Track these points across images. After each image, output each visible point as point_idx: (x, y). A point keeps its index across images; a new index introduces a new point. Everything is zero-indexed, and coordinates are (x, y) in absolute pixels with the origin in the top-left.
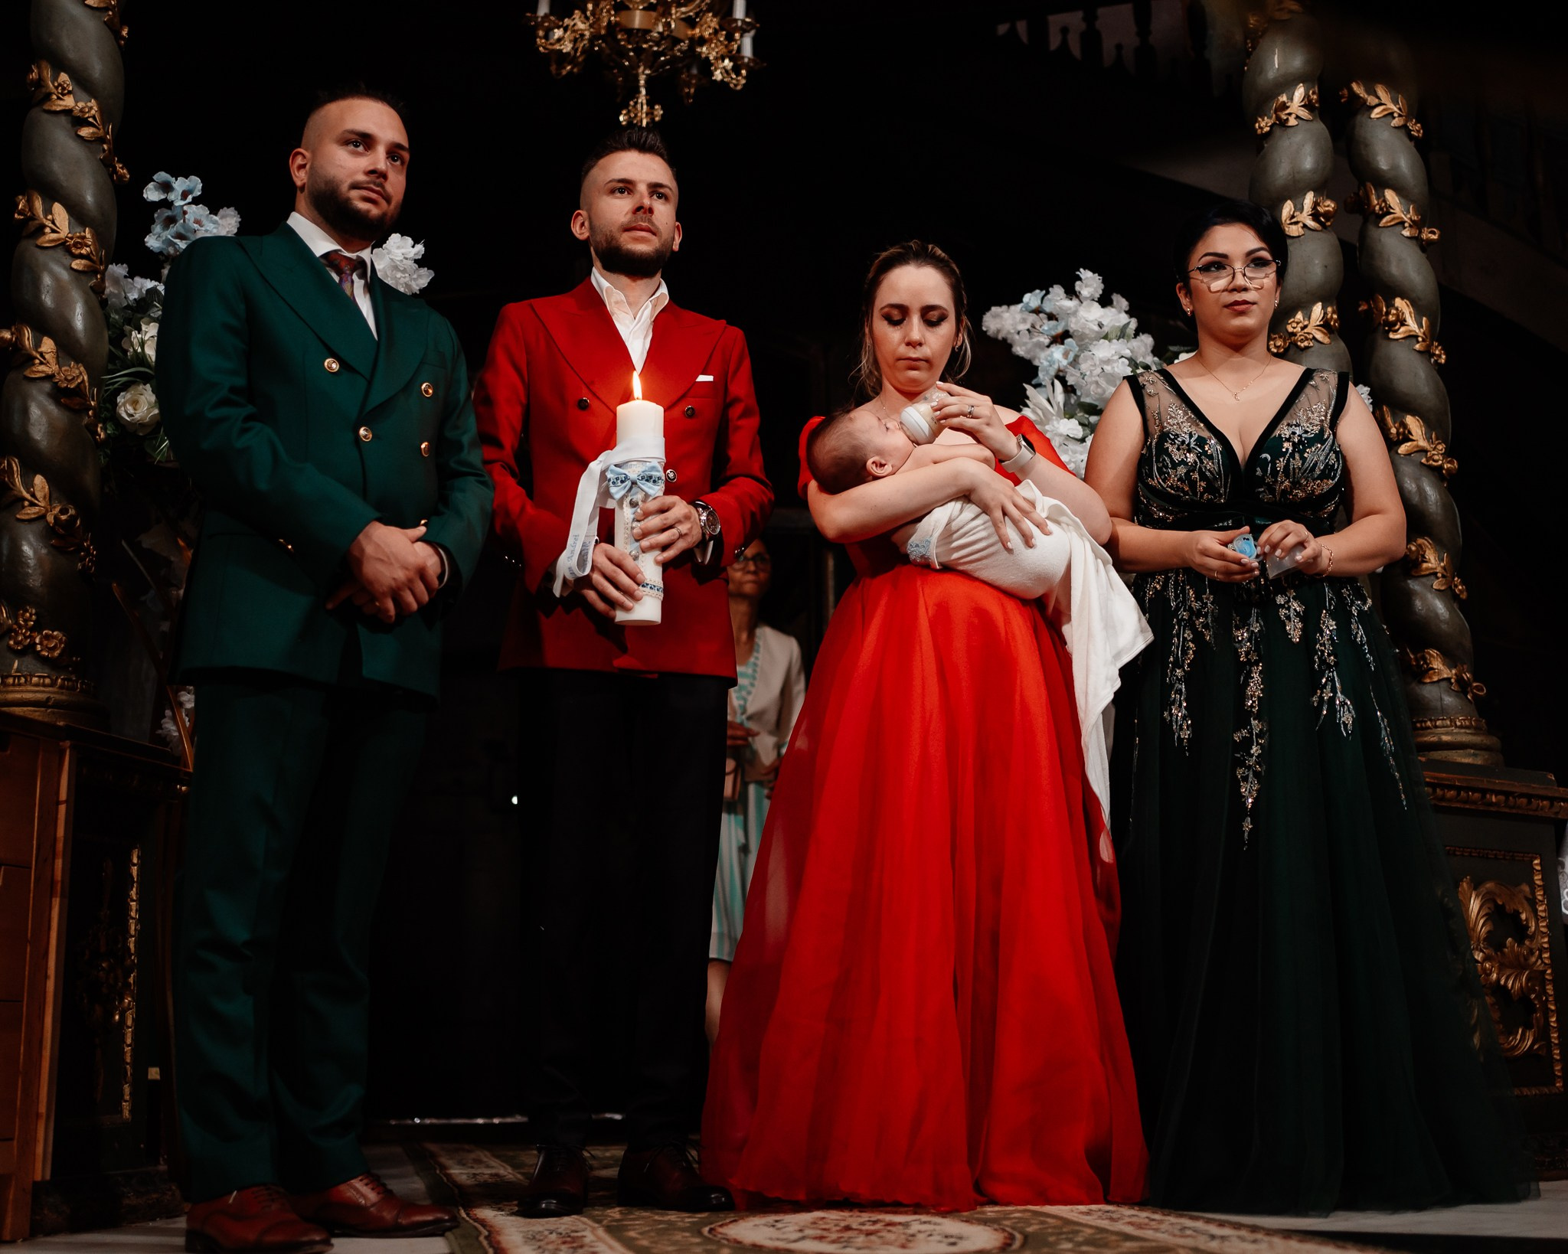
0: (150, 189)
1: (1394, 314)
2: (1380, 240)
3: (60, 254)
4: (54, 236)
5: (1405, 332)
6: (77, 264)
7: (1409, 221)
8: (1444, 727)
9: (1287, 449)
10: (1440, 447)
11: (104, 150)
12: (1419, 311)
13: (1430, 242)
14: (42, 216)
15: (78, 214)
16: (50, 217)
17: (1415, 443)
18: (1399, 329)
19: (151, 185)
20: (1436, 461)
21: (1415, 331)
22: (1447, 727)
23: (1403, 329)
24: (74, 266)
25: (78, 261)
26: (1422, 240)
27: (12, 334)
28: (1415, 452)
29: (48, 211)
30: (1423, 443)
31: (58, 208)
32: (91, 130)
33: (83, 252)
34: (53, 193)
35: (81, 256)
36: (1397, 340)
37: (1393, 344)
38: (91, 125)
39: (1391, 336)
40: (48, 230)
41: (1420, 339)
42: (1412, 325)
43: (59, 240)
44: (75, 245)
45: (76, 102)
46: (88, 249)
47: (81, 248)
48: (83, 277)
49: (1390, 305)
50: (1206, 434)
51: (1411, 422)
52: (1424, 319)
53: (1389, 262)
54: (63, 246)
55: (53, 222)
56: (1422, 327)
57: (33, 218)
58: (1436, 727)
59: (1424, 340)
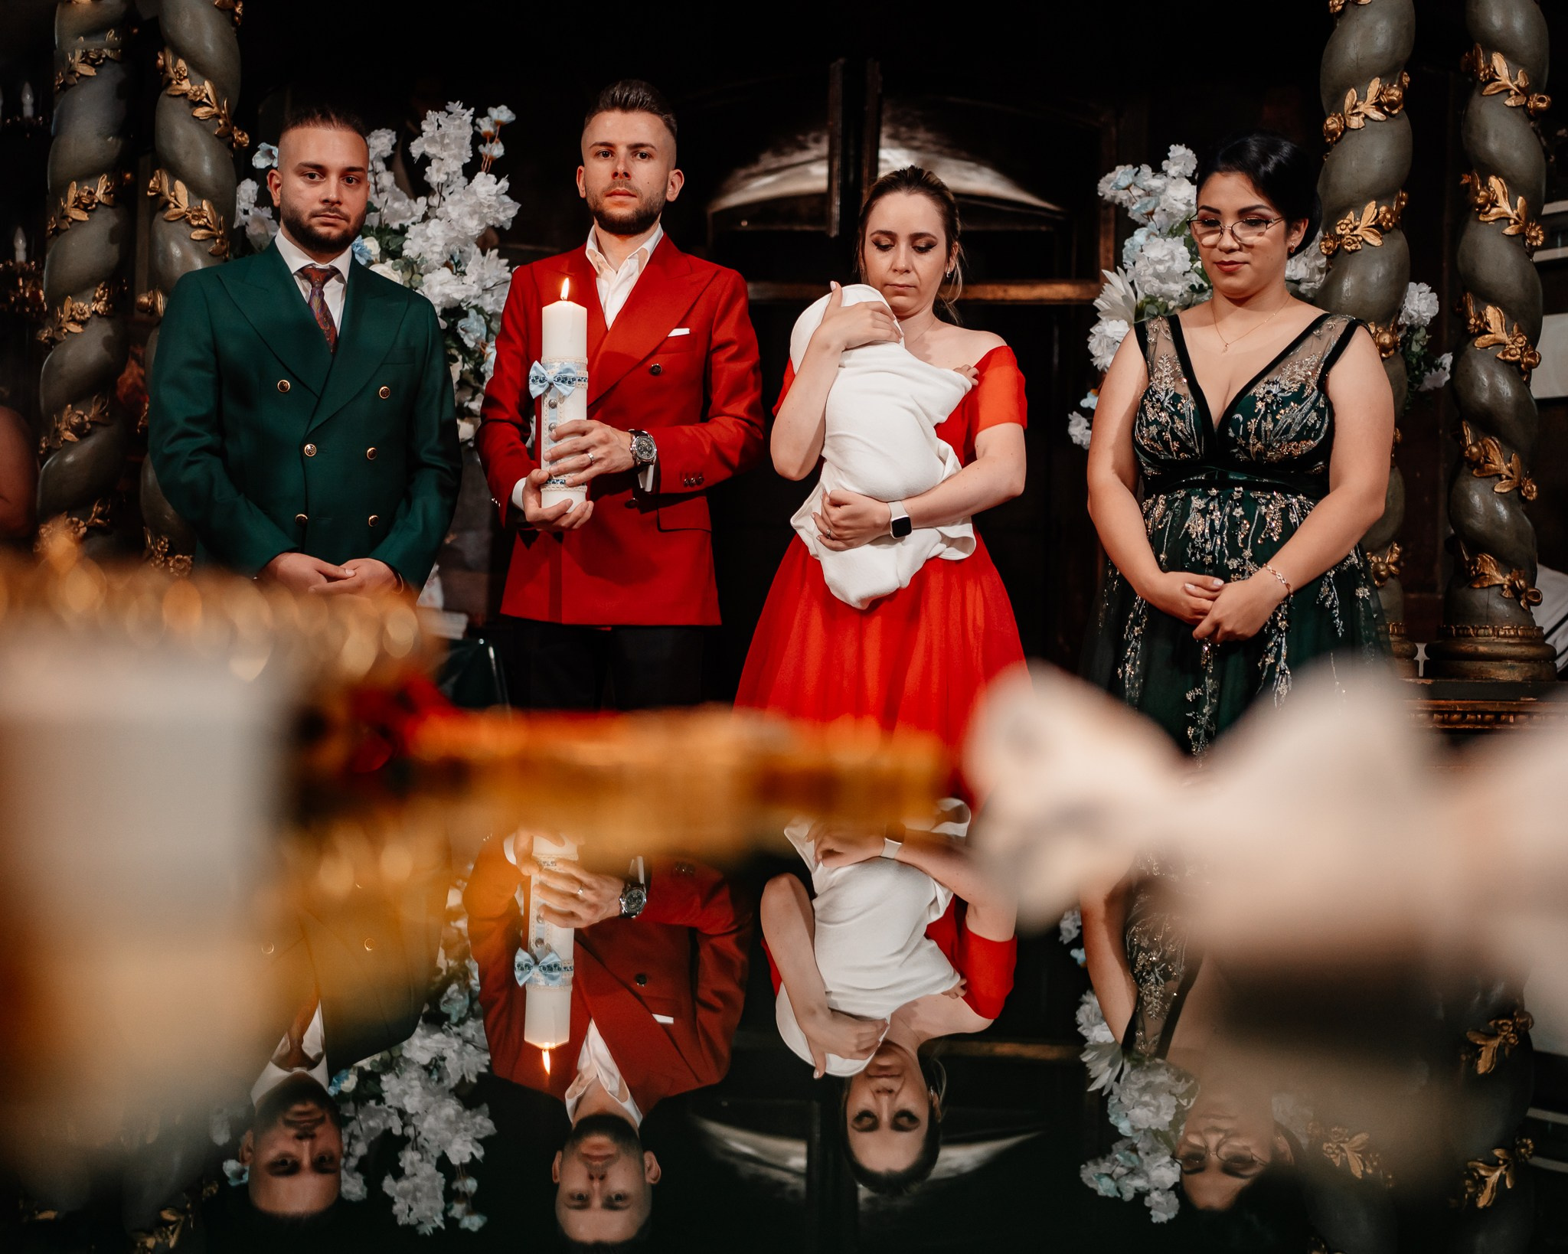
0: (258, 158)
1: (1482, 197)
2: (1479, 112)
3: (183, 226)
4: (177, 210)
5: (1496, 214)
6: (198, 234)
7: (1516, 89)
8: (1485, 636)
9: (1260, 410)
10: (1520, 340)
11: (220, 125)
12: (1514, 188)
13: (1537, 110)
14: (167, 193)
15: (196, 190)
16: (173, 194)
17: (1492, 336)
18: (1489, 211)
19: (258, 155)
20: (1514, 356)
21: (1507, 213)
22: (1489, 636)
23: (1494, 210)
24: (193, 237)
25: (196, 232)
26: (1529, 109)
27: (149, 299)
28: (1491, 346)
29: (172, 188)
30: (1503, 337)
31: (179, 185)
32: (207, 109)
33: (201, 222)
34: (176, 172)
35: (200, 227)
36: (1487, 222)
37: (1482, 226)
38: (206, 105)
39: (1481, 218)
40: (172, 205)
41: (1512, 222)
42: (1504, 206)
43: (181, 213)
44: (194, 217)
45: (192, 85)
46: (205, 220)
47: (199, 219)
48: (202, 244)
49: (1485, 184)
50: (1184, 389)
51: (1492, 314)
52: (1520, 198)
53: (1485, 137)
54: (183, 218)
55: (176, 199)
56: (1516, 207)
57: (160, 194)
58: (1477, 635)
59: (1516, 223)
